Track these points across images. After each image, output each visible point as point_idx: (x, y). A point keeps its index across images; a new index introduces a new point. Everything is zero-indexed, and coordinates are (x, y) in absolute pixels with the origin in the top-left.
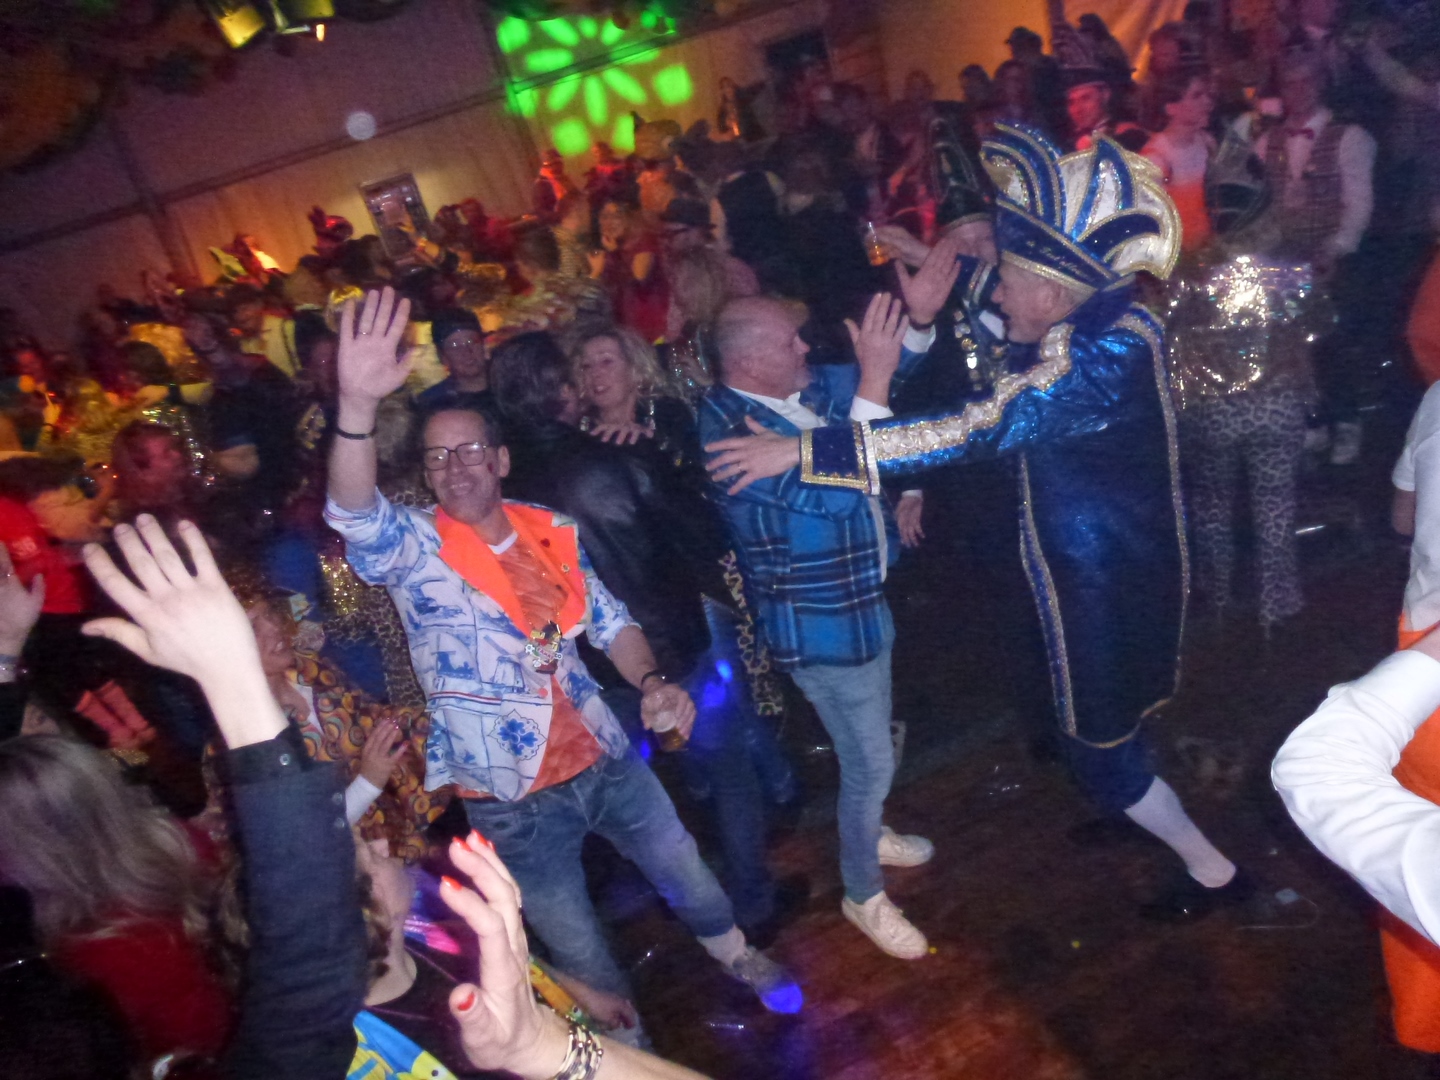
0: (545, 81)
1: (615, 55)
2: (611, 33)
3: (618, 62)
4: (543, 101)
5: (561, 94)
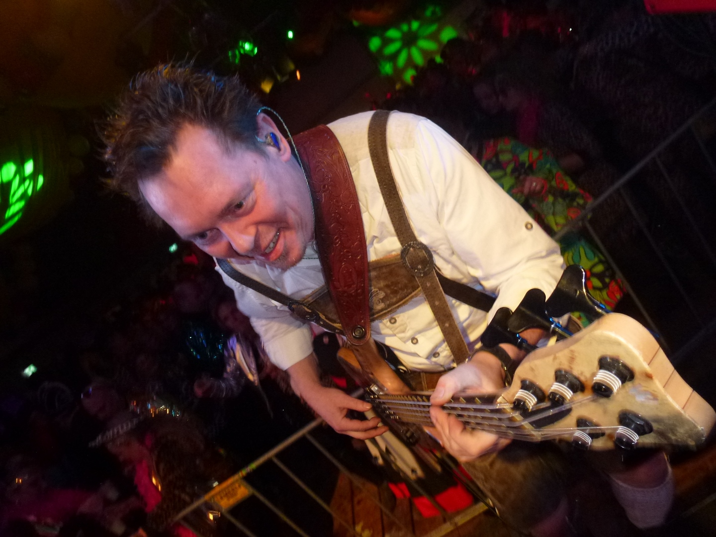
0: (394, 57)
1: (420, 34)
3: (422, 36)
4: (395, 66)
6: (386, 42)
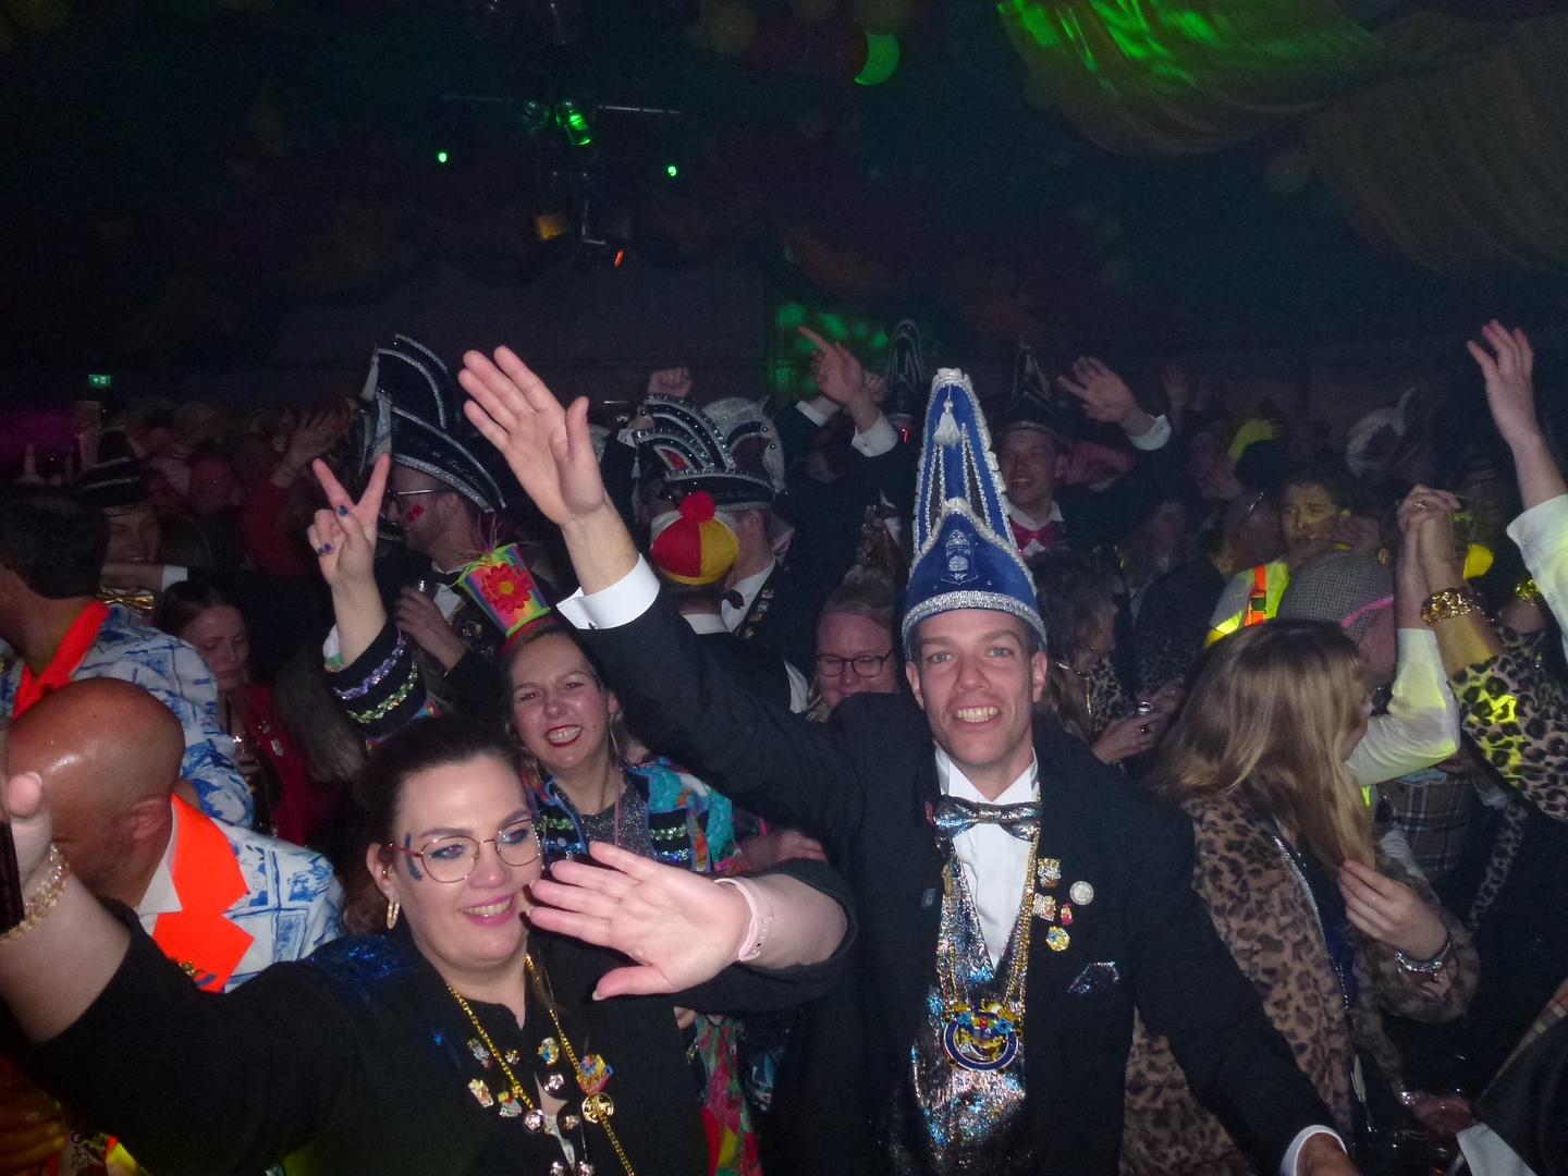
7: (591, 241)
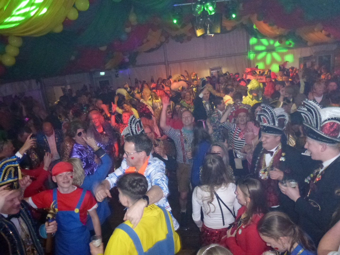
0: (258, 52)
1: (277, 49)
2: (277, 44)
3: (277, 51)
4: (256, 57)
5: (260, 56)
6: (259, 43)
7: (210, 35)
